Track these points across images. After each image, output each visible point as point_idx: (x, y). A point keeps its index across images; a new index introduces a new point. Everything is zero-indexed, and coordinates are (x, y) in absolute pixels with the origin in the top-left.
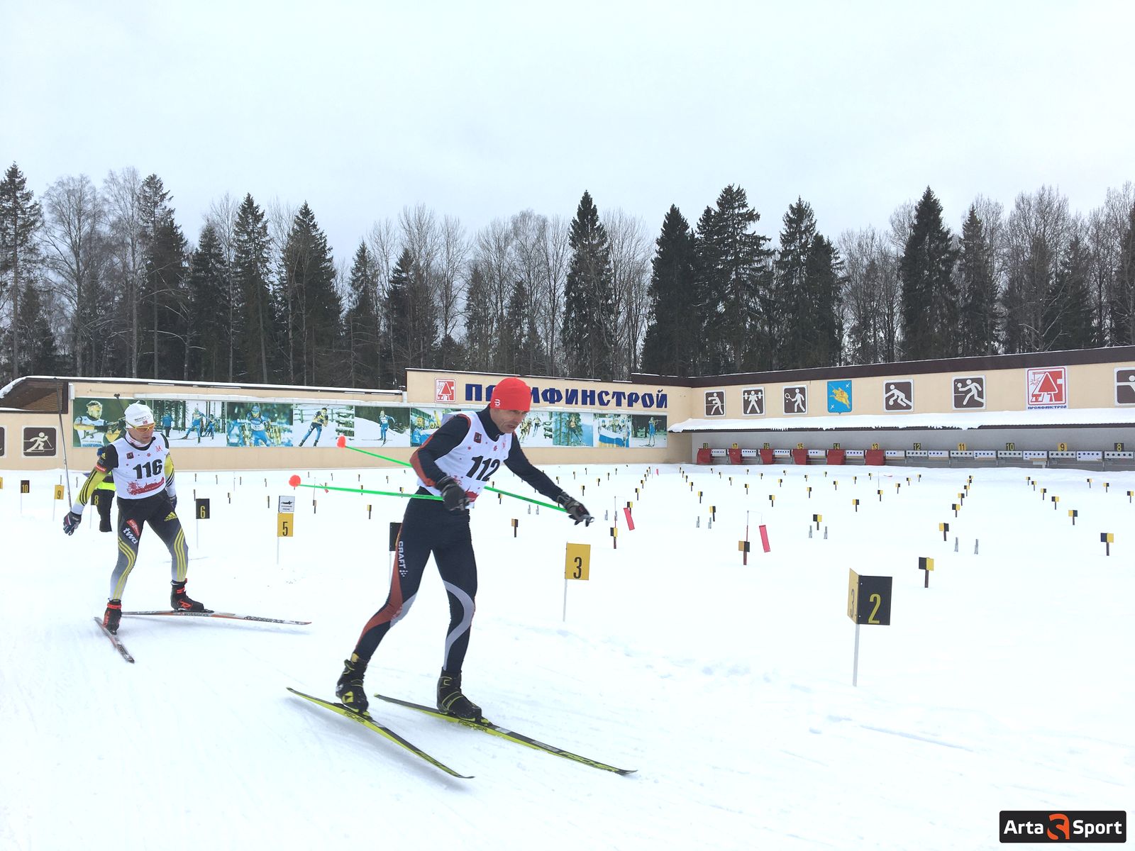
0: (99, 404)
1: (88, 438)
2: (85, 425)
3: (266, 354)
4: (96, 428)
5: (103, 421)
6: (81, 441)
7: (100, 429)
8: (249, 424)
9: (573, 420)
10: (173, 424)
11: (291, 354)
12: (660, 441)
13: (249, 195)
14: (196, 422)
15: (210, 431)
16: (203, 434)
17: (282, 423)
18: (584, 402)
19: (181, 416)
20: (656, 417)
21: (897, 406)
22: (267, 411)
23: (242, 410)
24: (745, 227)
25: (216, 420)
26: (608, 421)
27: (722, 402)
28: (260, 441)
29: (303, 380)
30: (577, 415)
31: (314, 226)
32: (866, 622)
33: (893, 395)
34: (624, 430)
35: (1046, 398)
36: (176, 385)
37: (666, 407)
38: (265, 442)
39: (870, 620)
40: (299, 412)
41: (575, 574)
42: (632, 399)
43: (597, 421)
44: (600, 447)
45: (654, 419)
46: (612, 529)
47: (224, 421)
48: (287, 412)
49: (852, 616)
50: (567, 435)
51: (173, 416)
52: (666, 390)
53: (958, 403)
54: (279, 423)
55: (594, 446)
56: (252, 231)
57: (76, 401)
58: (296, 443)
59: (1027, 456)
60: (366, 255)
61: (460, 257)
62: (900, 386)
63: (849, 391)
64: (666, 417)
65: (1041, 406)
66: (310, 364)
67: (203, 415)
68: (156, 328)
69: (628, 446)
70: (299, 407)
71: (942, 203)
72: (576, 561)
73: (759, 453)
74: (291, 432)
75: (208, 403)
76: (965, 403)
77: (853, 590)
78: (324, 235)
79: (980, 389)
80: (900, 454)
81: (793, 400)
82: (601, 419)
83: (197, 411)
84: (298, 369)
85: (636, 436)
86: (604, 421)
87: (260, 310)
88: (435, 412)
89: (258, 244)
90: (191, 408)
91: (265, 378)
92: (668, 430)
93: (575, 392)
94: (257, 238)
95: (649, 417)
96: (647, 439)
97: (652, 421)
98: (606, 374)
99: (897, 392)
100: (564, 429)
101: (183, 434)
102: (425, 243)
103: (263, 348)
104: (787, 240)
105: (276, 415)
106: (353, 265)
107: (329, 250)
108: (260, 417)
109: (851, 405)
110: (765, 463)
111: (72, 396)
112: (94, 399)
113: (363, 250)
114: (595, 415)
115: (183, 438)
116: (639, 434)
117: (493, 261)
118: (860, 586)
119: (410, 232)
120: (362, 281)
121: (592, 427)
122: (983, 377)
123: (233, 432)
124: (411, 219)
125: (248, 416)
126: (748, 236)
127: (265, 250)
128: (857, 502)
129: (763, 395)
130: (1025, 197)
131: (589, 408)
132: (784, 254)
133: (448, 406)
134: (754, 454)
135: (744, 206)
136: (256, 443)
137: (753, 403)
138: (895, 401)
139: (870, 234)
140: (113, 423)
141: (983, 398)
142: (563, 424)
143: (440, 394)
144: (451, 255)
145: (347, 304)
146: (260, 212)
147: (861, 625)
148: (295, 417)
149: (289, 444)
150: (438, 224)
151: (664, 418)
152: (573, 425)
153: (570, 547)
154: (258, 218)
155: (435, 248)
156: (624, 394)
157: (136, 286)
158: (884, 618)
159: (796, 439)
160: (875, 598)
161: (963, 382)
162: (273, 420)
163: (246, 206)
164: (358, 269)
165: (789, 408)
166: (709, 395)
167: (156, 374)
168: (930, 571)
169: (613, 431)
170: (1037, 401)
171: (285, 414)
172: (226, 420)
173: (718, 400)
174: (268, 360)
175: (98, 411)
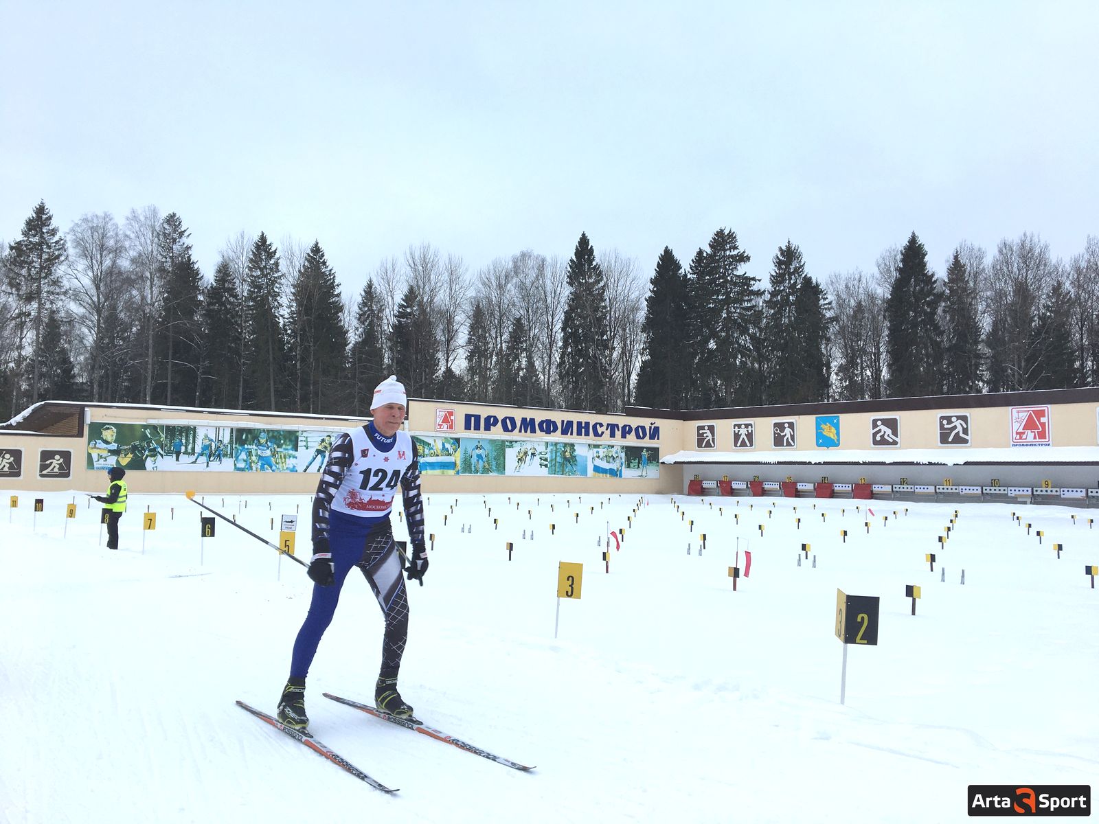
0: (113, 428)
1: (102, 461)
2: (98, 448)
3: (274, 385)
4: (110, 451)
5: (116, 445)
6: (95, 464)
7: (113, 452)
8: (256, 450)
9: (568, 450)
10: (183, 449)
11: (299, 384)
12: (652, 472)
13: (263, 234)
14: (205, 448)
15: (219, 456)
16: (212, 458)
17: (287, 449)
18: (579, 434)
19: (191, 441)
20: (648, 449)
21: (883, 442)
22: (273, 437)
23: (249, 436)
24: (735, 268)
25: (224, 445)
26: (602, 452)
27: (713, 434)
28: (266, 466)
29: (309, 408)
30: (572, 445)
31: (324, 263)
32: (854, 642)
33: (880, 431)
34: (618, 461)
35: (1030, 435)
36: (187, 411)
37: (658, 439)
38: (271, 467)
39: (858, 640)
40: (304, 439)
41: (567, 592)
42: (626, 431)
43: (591, 452)
44: (594, 476)
45: (647, 451)
46: (604, 554)
47: (232, 446)
48: (293, 438)
49: (840, 636)
50: (562, 465)
51: (184, 441)
52: (659, 422)
53: (944, 439)
54: (285, 449)
55: (588, 476)
56: (265, 267)
57: (92, 425)
58: (300, 469)
59: (1012, 492)
60: (373, 290)
61: (462, 294)
62: (886, 422)
63: (837, 427)
64: (658, 448)
65: (1025, 444)
66: (316, 394)
67: (212, 440)
68: (170, 357)
69: (621, 476)
70: (305, 434)
71: (926, 248)
72: (568, 579)
73: (749, 486)
74: (296, 458)
75: (218, 429)
76: (950, 440)
77: (841, 610)
78: (333, 272)
79: (965, 427)
80: (888, 489)
81: (782, 434)
82: (595, 450)
83: (206, 436)
84: (304, 399)
85: (628, 466)
86: (598, 452)
87: (270, 343)
88: (435, 441)
89: (270, 279)
90: (201, 433)
91: (273, 406)
92: (660, 461)
93: (570, 423)
94: (269, 273)
95: (641, 449)
96: (640, 470)
97: (644, 452)
98: (601, 408)
99: (883, 428)
100: (559, 459)
101: (193, 458)
102: (429, 279)
103: (272, 377)
104: (776, 280)
105: (282, 442)
106: (360, 300)
107: (338, 285)
108: (266, 443)
109: (838, 440)
110: (755, 495)
111: (88, 420)
112: (108, 424)
113: (370, 286)
114: (589, 445)
115: (192, 463)
116: (632, 465)
117: (494, 298)
118: (847, 606)
119: (415, 270)
120: (368, 316)
121: (586, 457)
122: (968, 415)
123: (240, 458)
124: (416, 258)
125: (256, 442)
126: (739, 276)
127: (277, 285)
128: (845, 533)
129: (753, 429)
130: (1007, 242)
131: (583, 439)
132: (773, 294)
133: (447, 435)
134: (744, 487)
135: (736, 248)
136: (262, 468)
137: (743, 436)
138: (882, 436)
139: (857, 277)
140: (126, 447)
141: (968, 435)
142: (558, 454)
143: (440, 423)
144: (453, 291)
145: (353, 337)
146: (273, 249)
147: (848, 645)
148: (300, 444)
149: (294, 470)
150: (442, 264)
151: (657, 450)
152: (568, 455)
153: (562, 566)
154: (270, 255)
155: (439, 285)
156: (617, 425)
157: (153, 318)
158: (871, 637)
159: (785, 473)
160: (863, 618)
161: (949, 419)
162: (279, 446)
163: (260, 244)
164: (364, 304)
165: (779, 441)
166: (700, 428)
167: (169, 401)
168: (917, 599)
169: (607, 462)
170: (1021, 438)
171: (290, 441)
172: (234, 446)
173: (709, 433)
174: (276, 391)
175: (112, 436)
